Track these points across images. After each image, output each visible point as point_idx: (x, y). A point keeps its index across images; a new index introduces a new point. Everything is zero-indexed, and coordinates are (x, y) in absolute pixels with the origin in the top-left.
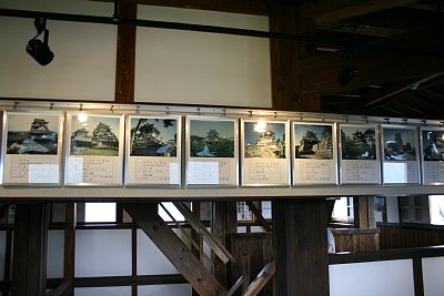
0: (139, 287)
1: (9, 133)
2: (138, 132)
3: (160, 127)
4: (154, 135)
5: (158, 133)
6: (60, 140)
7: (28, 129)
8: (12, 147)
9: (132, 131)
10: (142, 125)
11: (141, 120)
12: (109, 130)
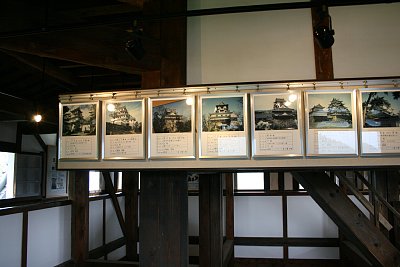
0: (290, 248)
1: (256, 113)
2: (369, 106)
3: (389, 99)
4: (385, 107)
5: (388, 105)
6: (299, 116)
7: (271, 108)
8: (259, 124)
9: (364, 105)
10: (372, 98)
11: (371, 94)
12: (342, 105)
